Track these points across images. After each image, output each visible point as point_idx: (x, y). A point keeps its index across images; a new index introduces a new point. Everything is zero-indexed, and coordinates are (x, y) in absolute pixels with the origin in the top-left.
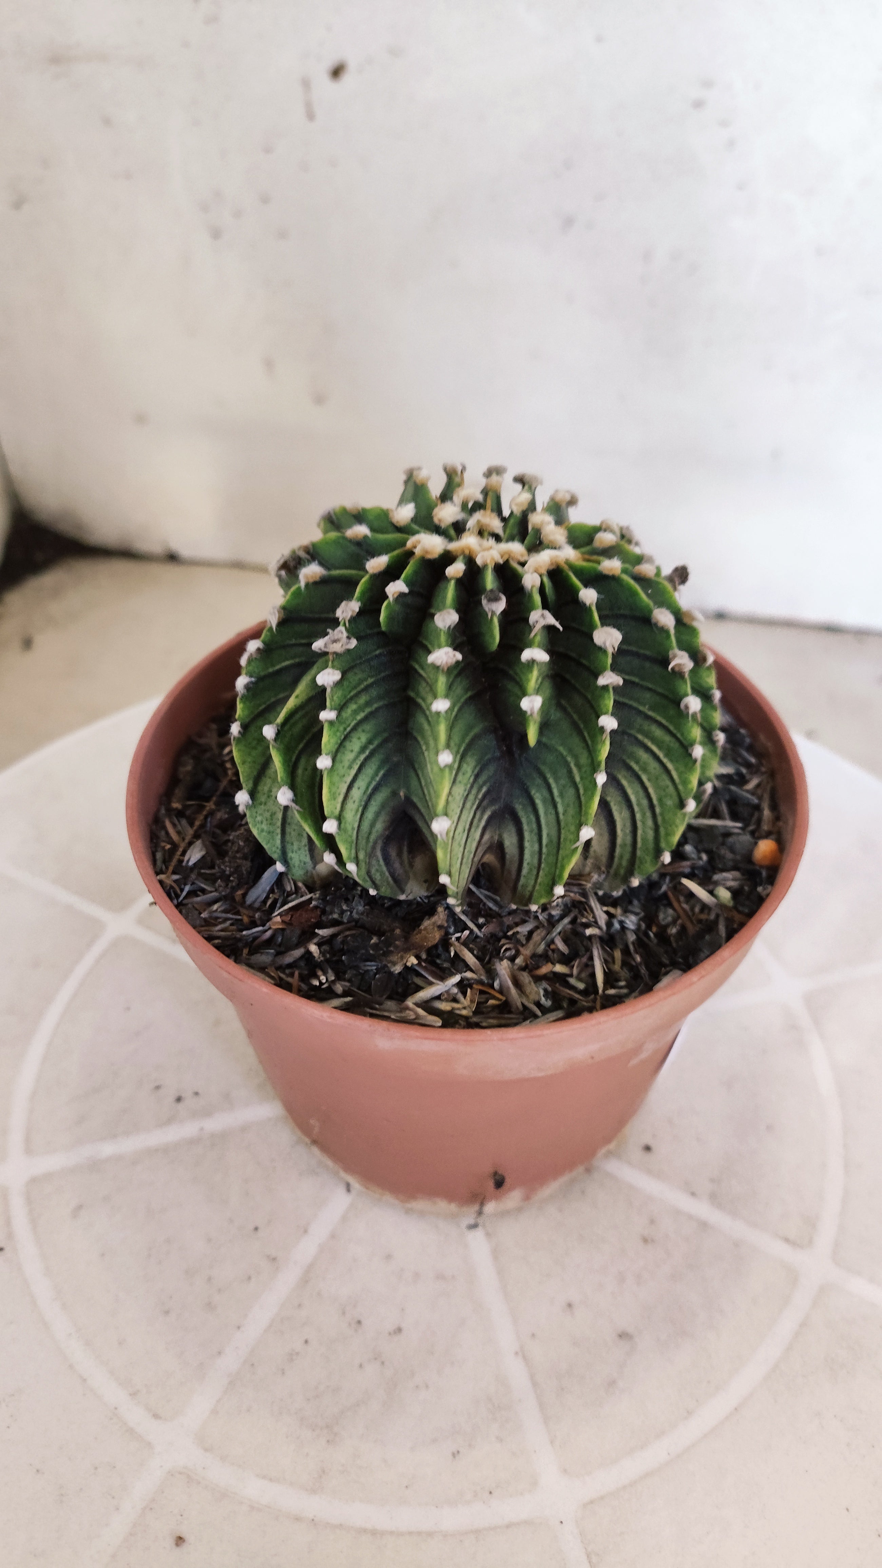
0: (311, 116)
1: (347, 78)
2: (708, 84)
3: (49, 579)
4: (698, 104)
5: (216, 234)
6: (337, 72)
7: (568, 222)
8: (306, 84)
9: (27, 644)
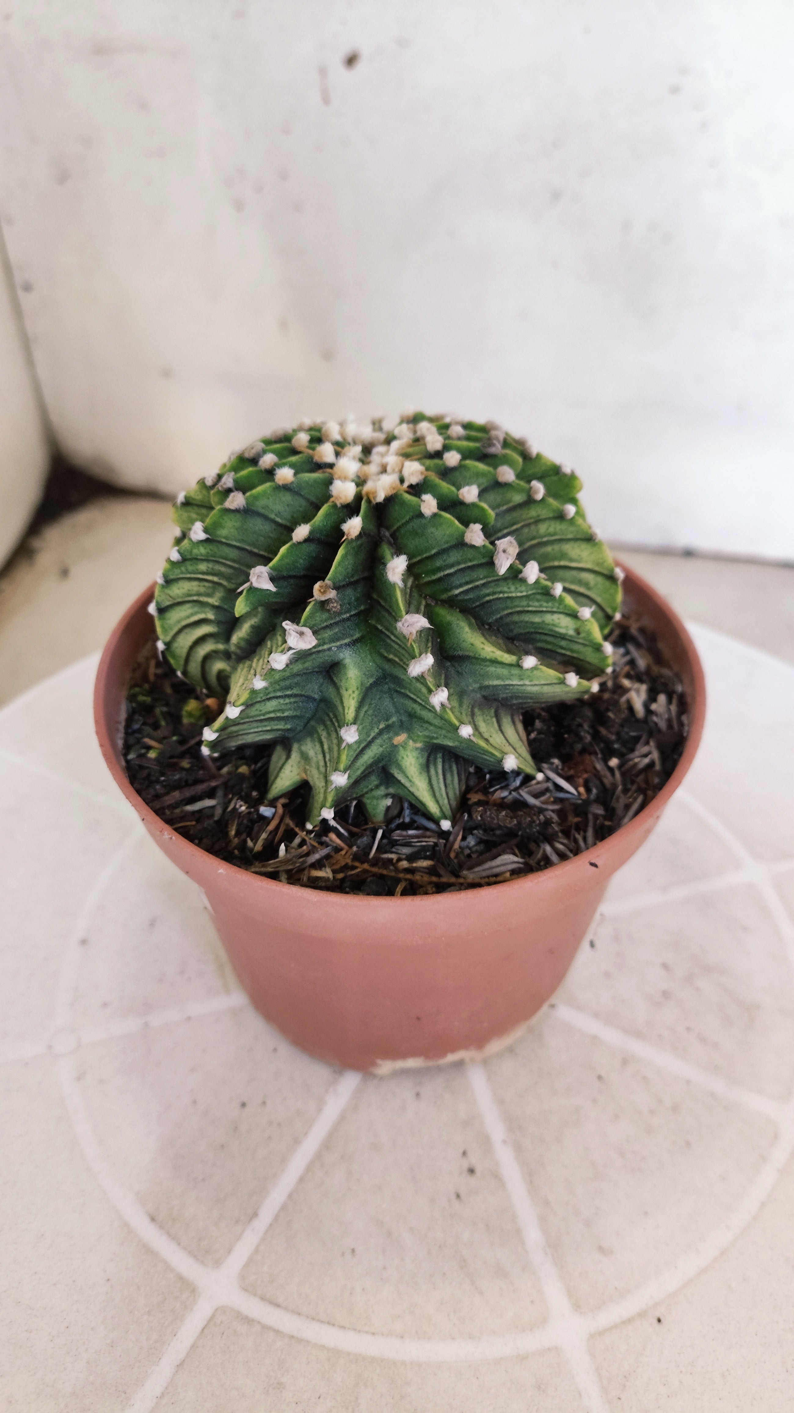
0: (326, 100)
1: (361, 66)
2: (684, 71)
3: (83, 517)
4: (675, 90)
5: (239, 206)
6: (351, 60)
7: (556, 196)
8: (323, 72)
9: (65, 573)
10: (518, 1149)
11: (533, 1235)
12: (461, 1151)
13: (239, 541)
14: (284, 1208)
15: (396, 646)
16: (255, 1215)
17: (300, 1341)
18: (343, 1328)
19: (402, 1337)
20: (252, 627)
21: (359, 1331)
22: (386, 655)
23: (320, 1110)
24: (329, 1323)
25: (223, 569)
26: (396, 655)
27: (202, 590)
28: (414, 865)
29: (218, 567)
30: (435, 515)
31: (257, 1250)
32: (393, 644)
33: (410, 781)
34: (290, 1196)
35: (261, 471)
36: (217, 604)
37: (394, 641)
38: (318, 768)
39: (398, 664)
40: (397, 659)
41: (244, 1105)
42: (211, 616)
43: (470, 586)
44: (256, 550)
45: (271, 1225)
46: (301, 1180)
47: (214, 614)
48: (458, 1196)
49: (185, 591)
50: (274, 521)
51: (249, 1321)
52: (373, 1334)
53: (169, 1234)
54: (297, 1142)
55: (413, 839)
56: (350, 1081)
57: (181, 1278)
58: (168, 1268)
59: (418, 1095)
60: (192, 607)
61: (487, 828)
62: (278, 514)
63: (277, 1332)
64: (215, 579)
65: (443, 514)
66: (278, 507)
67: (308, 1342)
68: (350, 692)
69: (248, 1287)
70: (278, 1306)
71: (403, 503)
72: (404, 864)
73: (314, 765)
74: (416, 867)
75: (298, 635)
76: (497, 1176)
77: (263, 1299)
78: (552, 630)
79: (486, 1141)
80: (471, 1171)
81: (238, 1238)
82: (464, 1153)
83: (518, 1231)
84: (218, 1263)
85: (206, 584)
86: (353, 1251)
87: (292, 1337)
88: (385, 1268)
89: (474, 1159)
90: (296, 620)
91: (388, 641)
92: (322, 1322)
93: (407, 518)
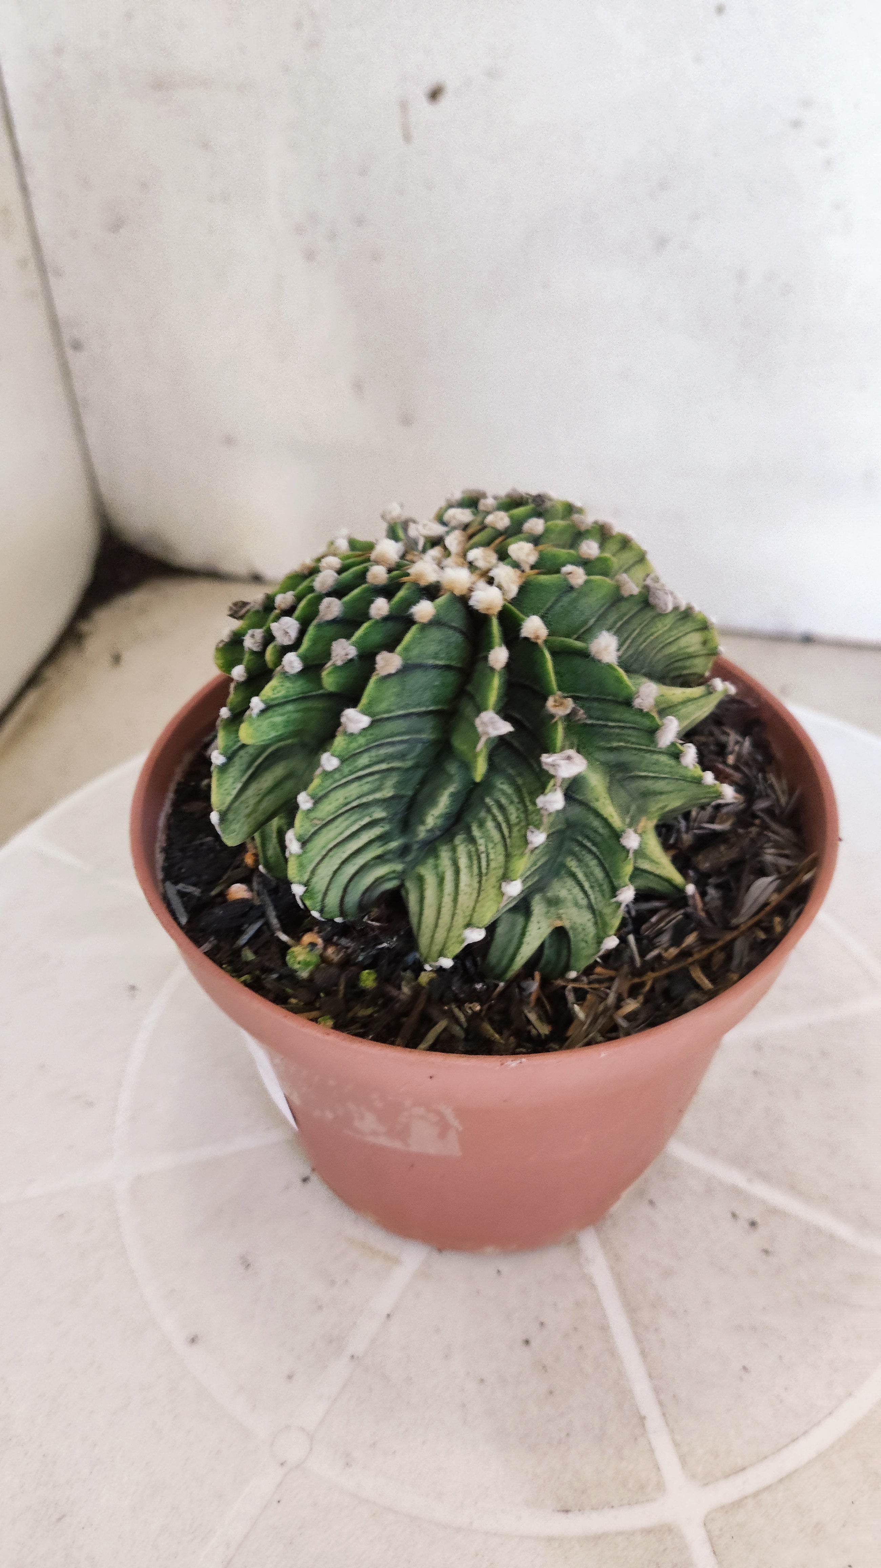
0: (407, 137)
1: (445, 101)
2: (807, 104)
3: (137, 598)
4: (797, 124)
5: (310, 256)
6: (435, 94)
7: (662, 242)
8: (404, 106)
9: (117, 659)
10: (765, 1177)
11: (843, 1231)
12: (729, 1215)
13: (403, 708)
14: (657, 1390)
15: (617, 731)
16: (642, 1419)
17: (790, 1476)
18: (805, 1433)
19: (850, 1394)
20: (452, 795)
21: (819, 1422)
22: (609, 746)
23: (593, 1286)
24: (793, 1441)
25: (390, 750)
26: (620, 741)
27: (366, 788)
28: (684, 945)
29: (383, 751)
30: (586, 582)
31: (676, 1445)
32: (612, 730)
33: (657, 863)
34: (650, 1376)
35: (377, 622)
36: (390, 794)
37: (614, 727)
38: (576, 904)
39: (625, 747)
40: (622, 744)
41: (527, 1342)
42: (379, 813)
43: (629, 641)
44: (423, 709)
45: (664, 1414)
46: (644, 1354)
47: (384, 809)
48: (766, 1252)
49: (342, 801)
50: (436, 667)
51: (738, 1504)
52: (830, 1414)
53: (594, 1508)
54: (605, 1328)
55: (659, 925)
56: (589, 1241)
57: (648, 1531)
58: (628, 1535)
59: (651, 1203)
60: (346, 819)
61: (717, 872)
62: (436, 656)
63: (767, 1488)
64: (384, 766)
65: (593, 577)
66: (432, 648)
67: (796, 1471)
68: (602, 800)
69: (707, 1480)
70: (743, 1469)
71: (542, 587)
72: (673, 951)
73: (569, 904)
74: (688, 946)
75: (567, 761)
76: (773, 1211)
77: (727, 1476)
78: (685, 653)
79: (736, 1192)
80: (753, 1224)
81: (652, 1451)
82: (734, 1215)
83: (832, 1237)
84: (660, 1487)
85: (370, 779)
86: (745, 1368)
87: (781, 1481)
88: (780, 1357)
89: (746, 1214)
90: (549, 749)
91: (606, 730)
92: (786, 1446)
93: (553, 599)
